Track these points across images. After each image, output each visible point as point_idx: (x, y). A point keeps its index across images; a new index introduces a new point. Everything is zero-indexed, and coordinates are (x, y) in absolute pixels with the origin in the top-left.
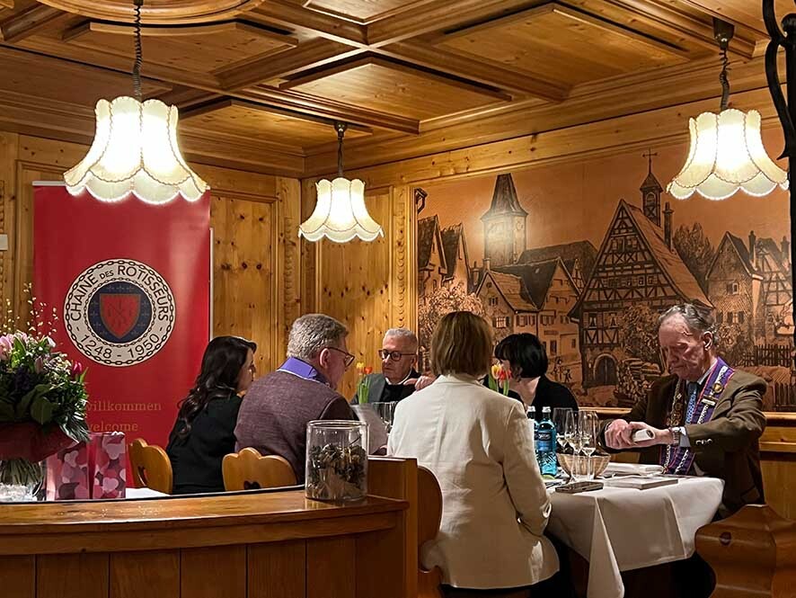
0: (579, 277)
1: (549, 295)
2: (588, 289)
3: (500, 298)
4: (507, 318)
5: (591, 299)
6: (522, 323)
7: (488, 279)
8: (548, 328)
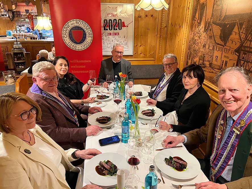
0: (244, 32)
1: (230, 39)
2: (246, 39)
3: (213, 36)
4: (213, 46)
5: (246, 45)
6: (217, 49)
7: (211, 28)
8: (226, 55)
